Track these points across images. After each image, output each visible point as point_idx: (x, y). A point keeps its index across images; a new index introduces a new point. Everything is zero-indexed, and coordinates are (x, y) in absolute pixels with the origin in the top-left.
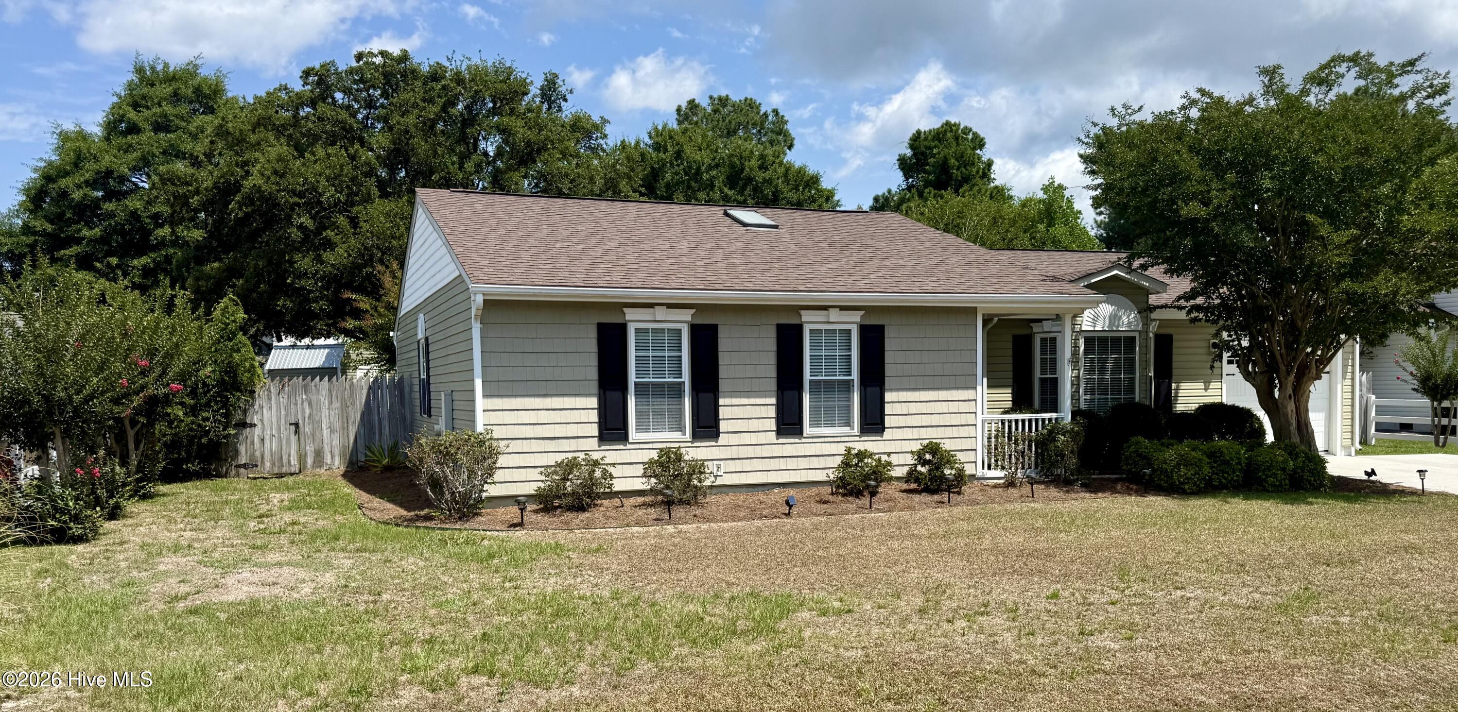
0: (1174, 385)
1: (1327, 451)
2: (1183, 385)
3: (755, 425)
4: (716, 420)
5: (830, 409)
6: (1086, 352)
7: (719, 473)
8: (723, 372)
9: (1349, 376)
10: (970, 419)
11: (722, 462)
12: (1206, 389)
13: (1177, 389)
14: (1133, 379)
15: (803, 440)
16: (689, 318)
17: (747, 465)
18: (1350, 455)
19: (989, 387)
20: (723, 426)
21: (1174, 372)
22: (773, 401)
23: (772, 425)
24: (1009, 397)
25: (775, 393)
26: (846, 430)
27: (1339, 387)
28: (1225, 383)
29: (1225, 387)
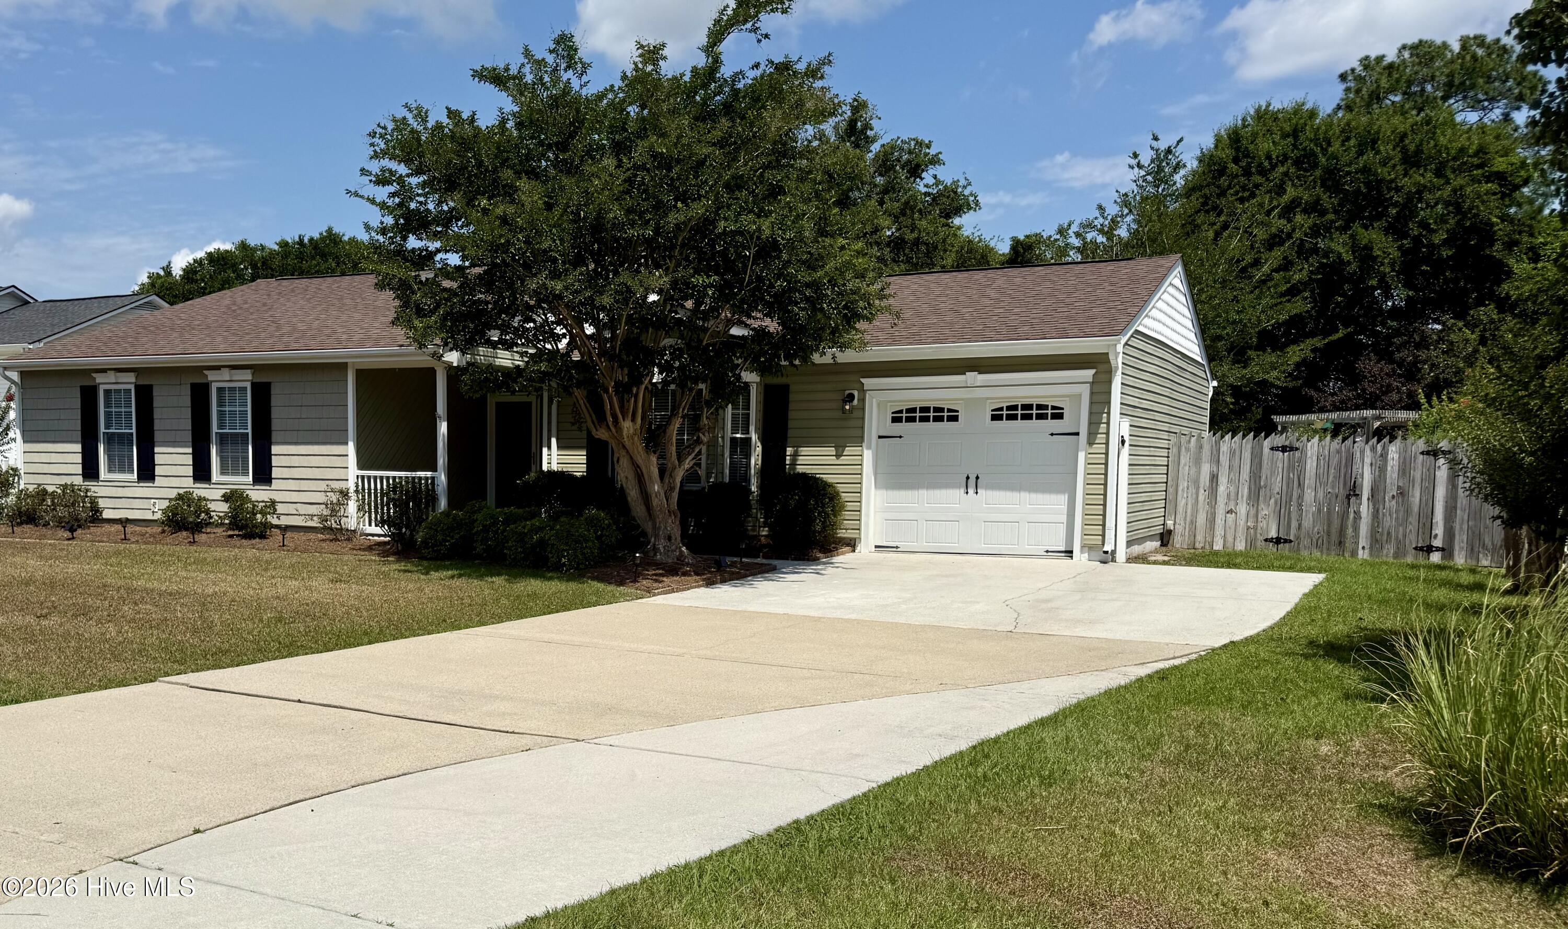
0: (789, 451)
1: (1071, 552)
2: (804, 450)
3: (181, 471)
4: (153, 465)
7: (156, 510)
8: (157, 424)
9: (1101, 438)
10: (344, 474)
11: (157, 501)
12: (838, 456)
13: (795, 455)
15: (212, 486)
16: (134, 381)
18: (1109, 561)
20: (158, 470)
21: (791, 433)
22: (190, 450)
23: (190, 471)
24: (583, 459)
25: (191, 444)
26: (244, 479)
27: (1082, 456)
28: (869, 448)
29: (868, 456)
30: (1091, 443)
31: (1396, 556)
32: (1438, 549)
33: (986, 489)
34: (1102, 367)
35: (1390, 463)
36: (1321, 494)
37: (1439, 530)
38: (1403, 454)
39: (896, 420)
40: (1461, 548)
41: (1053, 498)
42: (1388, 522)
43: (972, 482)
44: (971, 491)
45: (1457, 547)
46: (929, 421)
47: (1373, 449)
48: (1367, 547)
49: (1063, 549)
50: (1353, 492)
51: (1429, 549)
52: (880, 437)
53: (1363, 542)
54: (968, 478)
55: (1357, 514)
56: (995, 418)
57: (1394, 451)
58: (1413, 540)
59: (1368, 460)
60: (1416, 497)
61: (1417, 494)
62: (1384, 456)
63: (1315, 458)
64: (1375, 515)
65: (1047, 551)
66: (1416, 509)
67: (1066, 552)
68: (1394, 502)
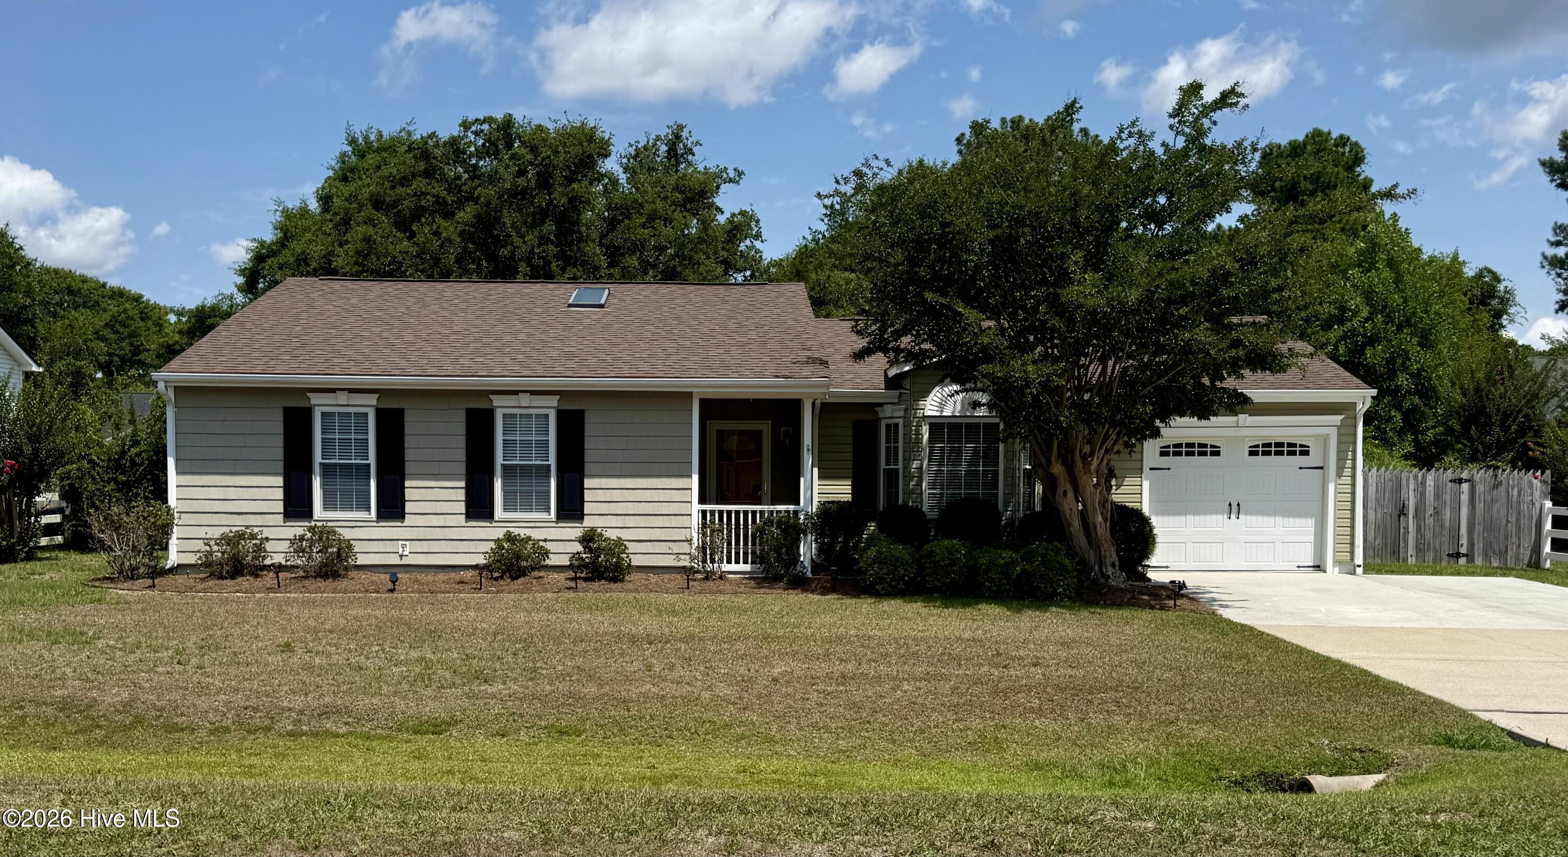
1: (1319, 567)
3: (445, 507)
4: (403, 501)
5: (526, 495)
6: (931, 440)
7: (405, 553)
8: (409, 454)
9: (1347, 472)
10: (683, 508)
11: (407, 543)
12: (1121, 485)
14: (996, 473)
15: (494, 524)
16: (375, 403)
17: (435, 547)
18: (1354, 573)
19: (820, 478)
20: (409, 507)
22: (462, 484)
23: (461, 507)
24: (849, 489)
25: (464, 477)
26: (543, 516)
27: (1331, 487)
28: (1146, 479)
29: (1146, 484)
30: (1339, 475)
31: (1434, 561)
32: (1464, 555)
33: (1246, 514)
34: (1351, 413)
35: (1428, 489)
36: (1379, 515)
37: (1464, 541)
38: (1436, 482)
39: (1163, 454)
40: (1479, 554)
41: (1303, 521)
42: (1429, 535)
43: (1234, 509)
44: (1233, 516)
45: (1476, 554)
46: (1194, 455)
47: (1416, 477)
48: (1414, 555)
49: (1311, 564)
50: (1402, 512)
51: (1458, 555)
52: (1151, 469)
53: (1411, 551)
54: (1230, 505)
55: (1406, 529)
56: (1253, 453)
57: (1431, 477)
58: (1446, 550)
59: (1412, 487)
60: (1447, 514)
61: (1448, 512)
62: (1424, 483)
63: (1374, 485)
64: (1418, 529)
65: (1299, 567)
66: (1447, 524)
67: (1314, 567)
68: (1432, 519)
